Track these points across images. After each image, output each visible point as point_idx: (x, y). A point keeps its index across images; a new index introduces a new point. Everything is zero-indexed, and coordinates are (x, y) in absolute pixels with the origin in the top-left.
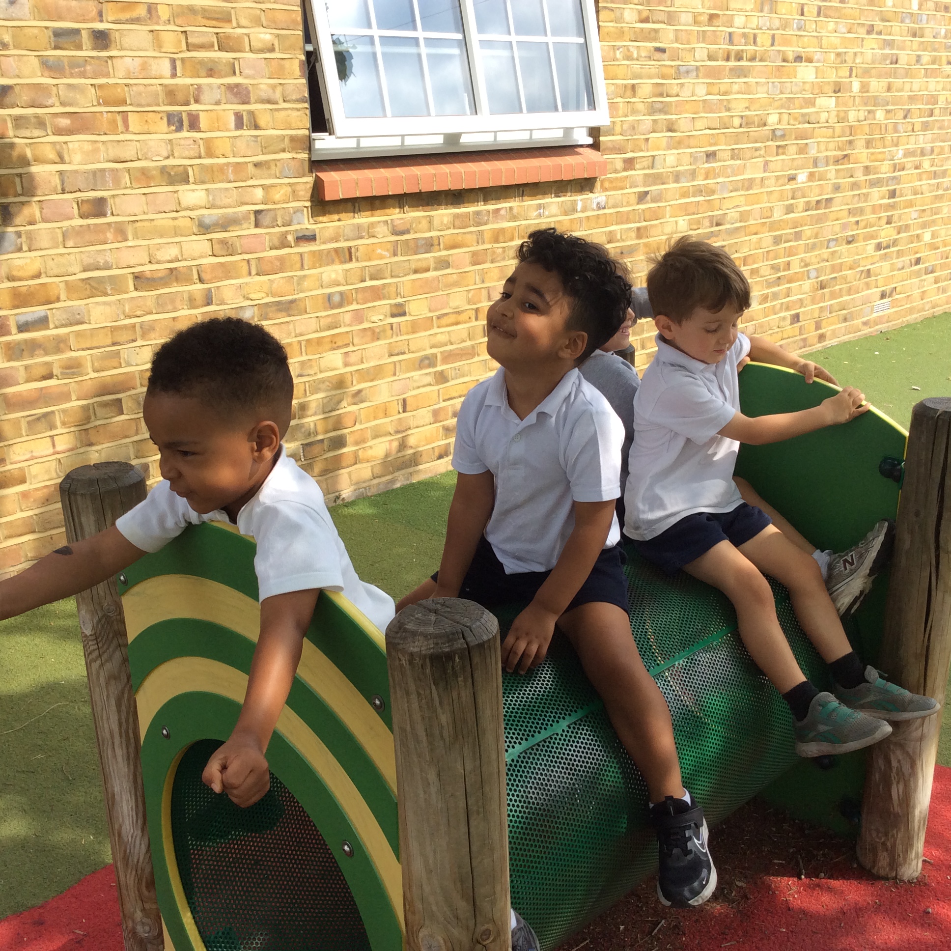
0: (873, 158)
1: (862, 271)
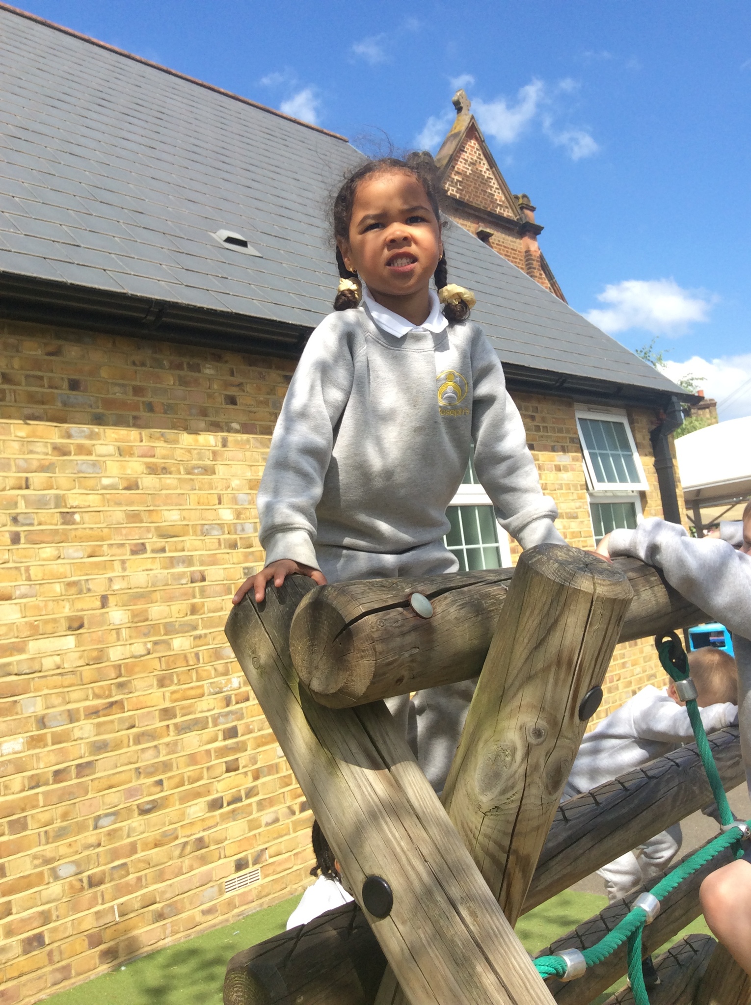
0: (176, 696)
1: (185, 844)
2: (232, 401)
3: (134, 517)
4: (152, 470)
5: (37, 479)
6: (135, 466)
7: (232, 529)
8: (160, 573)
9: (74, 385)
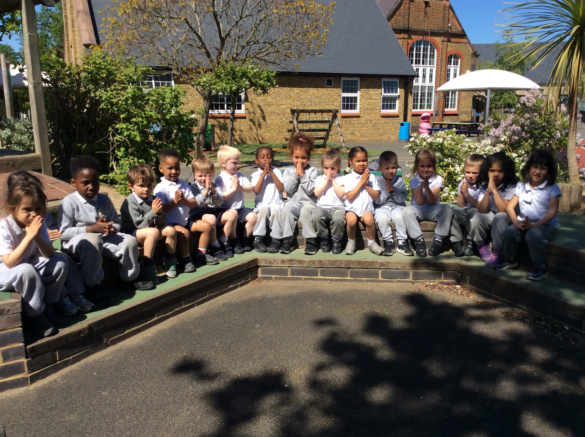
2: (312, 82)
3: (298, 97)
4: (300, 91)
5: (288, 92)
6: (299, 91)
7: (310, 99)
8: (300, 103)
9: (293, 82)
